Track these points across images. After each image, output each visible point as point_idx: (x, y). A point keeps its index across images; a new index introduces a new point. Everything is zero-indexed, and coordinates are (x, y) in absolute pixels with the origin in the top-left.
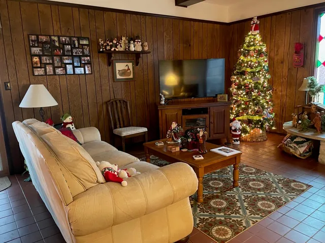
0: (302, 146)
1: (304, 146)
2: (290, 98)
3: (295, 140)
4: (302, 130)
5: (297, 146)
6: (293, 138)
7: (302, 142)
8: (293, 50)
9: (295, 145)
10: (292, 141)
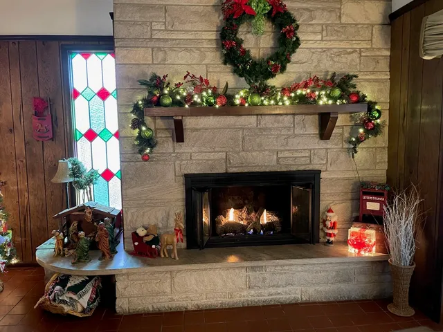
0: (84, 293)
1: (88, 291)
2: (35, 195)
3: (69, 285)
4: (79, 261)
5: (74, 297)
6: (63, 280)
7: (83, 284)
8: (29, 110)
9: (72, 295)
10: (64, 287)
